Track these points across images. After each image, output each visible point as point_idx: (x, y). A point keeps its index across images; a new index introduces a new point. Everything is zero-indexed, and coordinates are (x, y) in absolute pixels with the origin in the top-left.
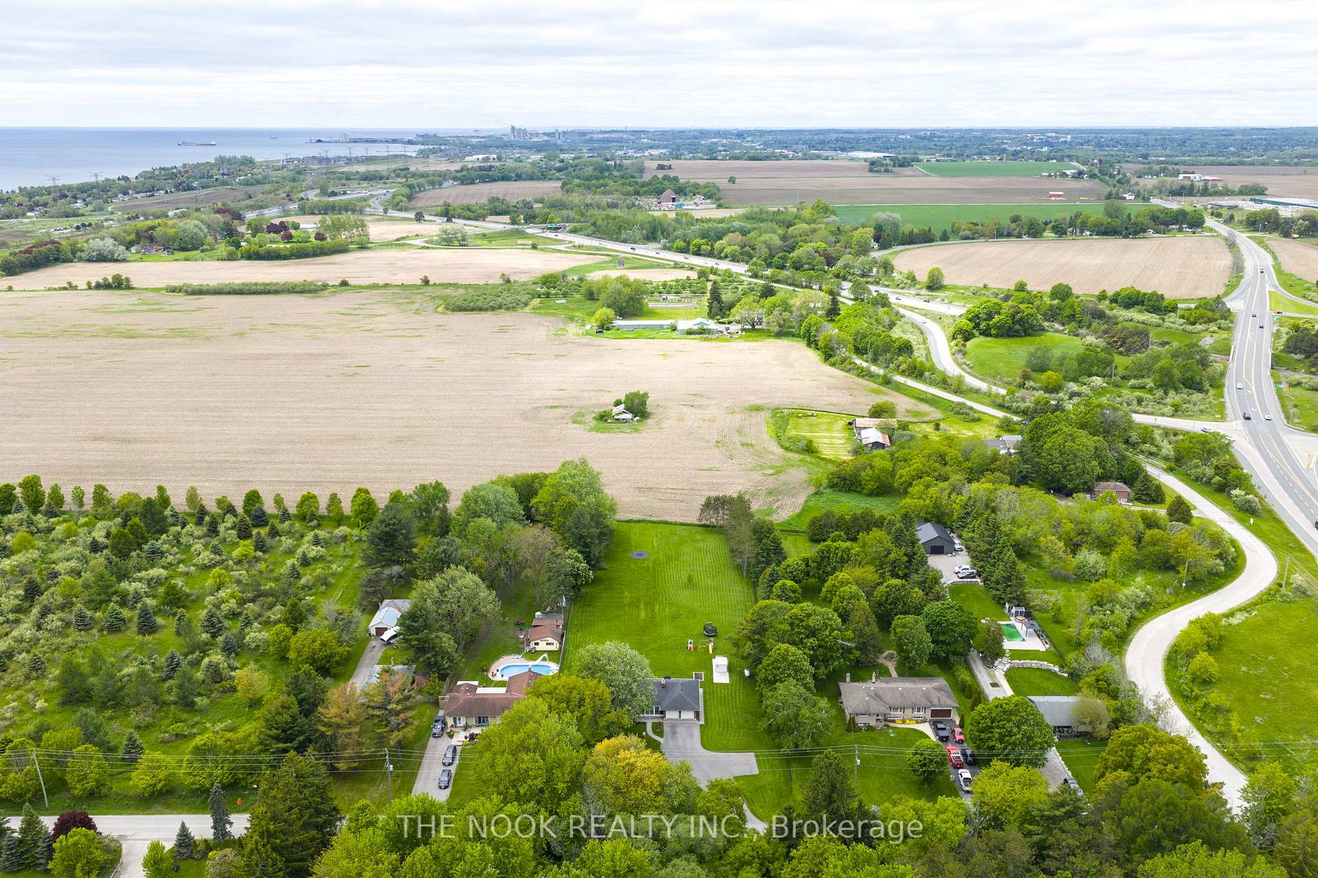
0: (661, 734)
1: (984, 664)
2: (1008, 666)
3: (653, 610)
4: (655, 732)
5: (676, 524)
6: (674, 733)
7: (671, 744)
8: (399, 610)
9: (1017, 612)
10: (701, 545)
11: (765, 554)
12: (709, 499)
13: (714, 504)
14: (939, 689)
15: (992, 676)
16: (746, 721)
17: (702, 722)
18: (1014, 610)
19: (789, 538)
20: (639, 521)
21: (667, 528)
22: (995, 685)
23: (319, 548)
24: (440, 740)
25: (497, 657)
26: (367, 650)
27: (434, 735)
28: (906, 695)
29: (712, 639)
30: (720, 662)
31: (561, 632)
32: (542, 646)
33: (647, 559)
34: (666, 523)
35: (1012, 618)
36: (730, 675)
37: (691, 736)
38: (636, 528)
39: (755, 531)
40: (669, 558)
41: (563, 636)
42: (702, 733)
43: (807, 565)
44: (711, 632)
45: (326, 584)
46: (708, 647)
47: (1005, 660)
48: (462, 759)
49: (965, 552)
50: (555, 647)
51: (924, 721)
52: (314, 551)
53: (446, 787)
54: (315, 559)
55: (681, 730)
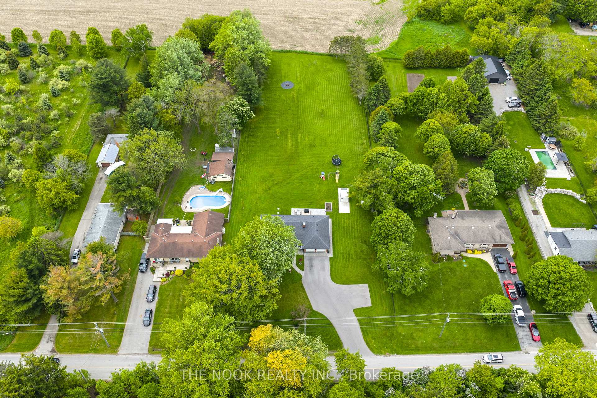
0: (302, 267)
1: (528, 192)
2: (544, 193)
3: (297, 140)
4: (298, 265)
5: (312, 54)
6: (311, 266)
7: (309, 276)
8: (118, 145)
9: (550, 142)
10: (330, 74)
11: (376, 94)
12: (336, 38)
13: (339, 41)
14: (500, 227)
15: (533, 203)
16: (362, 251)
17: (331, 255)
18: (548, 140)
19: (391, 65)
20: (287, 52)
21: (307, 57)
22: (535, 212)
23: (64, 81)
24: (146, 275)
25: (187, 189)
26: (97, 182)
27: (141, 271)
28: (477, 233)
29: (338, 167)
30: (343, 194)
31: (232, 165)
32: (219, 179)
33: (292, 89)
34: (306, 53)
35: (546, 146)
36: (351, 206)
37: (323, 269)
38: (285, 58)
39: (369, 69)
40: (308, 88)
41: (233, 168)
42: (331, 265)
43: (406, 102)
44: (337, 162)
45: (70, 116)
46: (335, 177)
47: (543, 188)
48: (160, 294)
49: (512, 81)
50: (228, 179)
51: (487, 251)
52: (61, 84)
53: (148, 326)
54: (61, 90)
55: (316, 263)
